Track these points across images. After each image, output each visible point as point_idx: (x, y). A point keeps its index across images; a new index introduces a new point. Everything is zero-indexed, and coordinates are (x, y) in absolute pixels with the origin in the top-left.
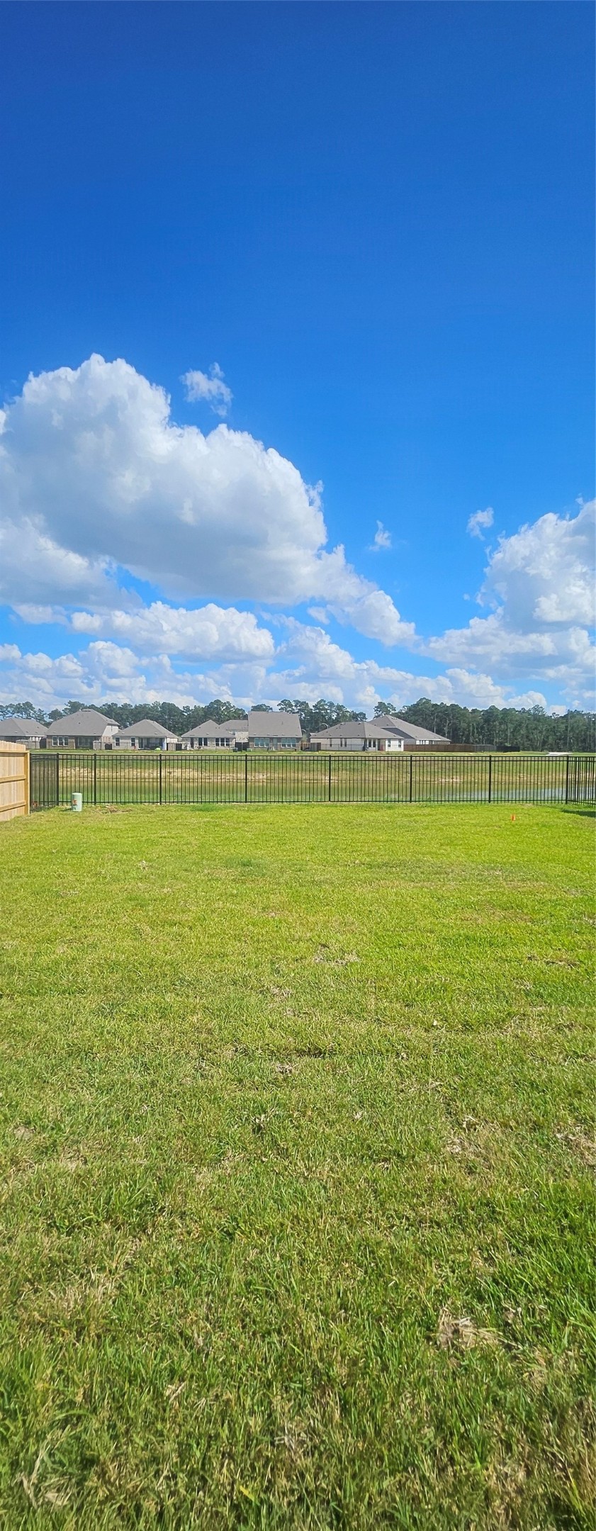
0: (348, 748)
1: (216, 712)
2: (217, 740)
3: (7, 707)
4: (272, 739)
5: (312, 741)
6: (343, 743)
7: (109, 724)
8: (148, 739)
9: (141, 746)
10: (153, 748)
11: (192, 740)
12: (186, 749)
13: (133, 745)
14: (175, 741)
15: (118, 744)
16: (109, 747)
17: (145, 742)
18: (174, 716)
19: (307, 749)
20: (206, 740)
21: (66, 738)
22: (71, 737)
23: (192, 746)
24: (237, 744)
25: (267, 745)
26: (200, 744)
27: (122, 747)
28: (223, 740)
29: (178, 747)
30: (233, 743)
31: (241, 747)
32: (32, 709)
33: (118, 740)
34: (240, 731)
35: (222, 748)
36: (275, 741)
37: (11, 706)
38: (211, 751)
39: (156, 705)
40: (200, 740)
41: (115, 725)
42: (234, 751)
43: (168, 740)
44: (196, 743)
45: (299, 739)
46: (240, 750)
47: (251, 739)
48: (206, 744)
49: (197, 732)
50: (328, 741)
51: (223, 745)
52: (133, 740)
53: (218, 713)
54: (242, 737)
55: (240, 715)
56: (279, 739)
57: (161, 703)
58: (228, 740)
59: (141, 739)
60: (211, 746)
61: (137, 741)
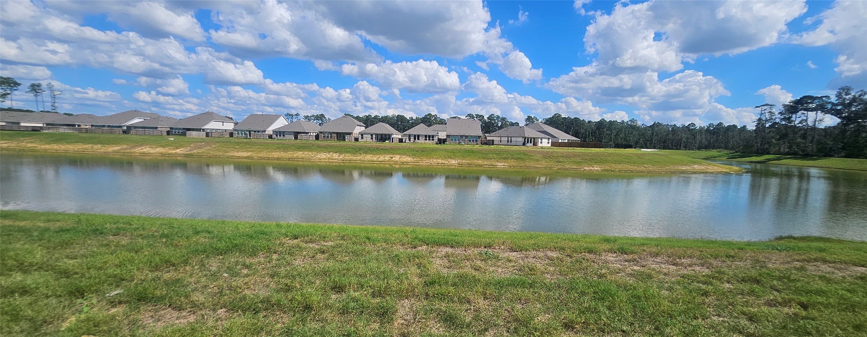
0: (513, 143)
1: (428, 120)
2: (426, 136)
3: (311, 116)
4: (462, 136)
5: (488, 138)
6: (510, 140)
7: (358, 125)
8: (382, 135)
9: (377, 139)
10: (384, 141)
11: (410, 136)
12: (405, 142)
13: (372, 138)
14: (400, 137)
15: (362, 138)
16: (356, 140)
17: (379, 137)
18: (404, 123)
19: (486, 144)
20: (418, 136)
21: (331, 133)
22: (334, 133)
23: (410, 140)
24: (439, 140)
25: (459, 140)
26: (415, 139)
27: (364, 140)
28: (429, 136)
29: (401, 141)
30: (436, 139)
31: (441, 141)
32: (325, 118)
33: (362, 135)
34: (442, 131)
35: (430, 142)
36: (464, 138)
37: (313, 116)
38: (421, 143)
39: (393, 116)
40: (415, 136)
41: (362, 126)
42: (437, 144)
43: (394, 136)
44: (412, 138)
45: (479, 137)
46: (440, 143)
47: (448, 136)
48: (418, 139)
49: (413, 131)
50: (499, 139)
51: (429, 140)
52: (372, 135)
53: (429, 122)
54: (442, 135)
55: (442, 122)
56: (466, 137)
57: (397, 115)
58: (433, 137)
59: (377, 135)
60: (422, 140)
61: (374, 136)
